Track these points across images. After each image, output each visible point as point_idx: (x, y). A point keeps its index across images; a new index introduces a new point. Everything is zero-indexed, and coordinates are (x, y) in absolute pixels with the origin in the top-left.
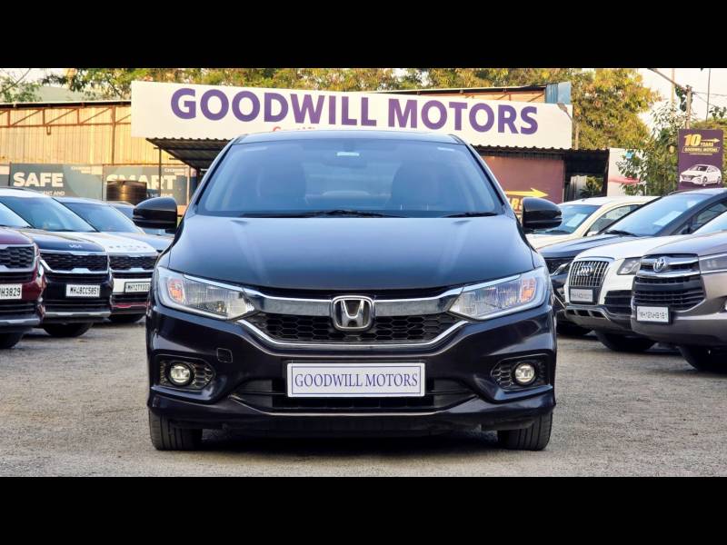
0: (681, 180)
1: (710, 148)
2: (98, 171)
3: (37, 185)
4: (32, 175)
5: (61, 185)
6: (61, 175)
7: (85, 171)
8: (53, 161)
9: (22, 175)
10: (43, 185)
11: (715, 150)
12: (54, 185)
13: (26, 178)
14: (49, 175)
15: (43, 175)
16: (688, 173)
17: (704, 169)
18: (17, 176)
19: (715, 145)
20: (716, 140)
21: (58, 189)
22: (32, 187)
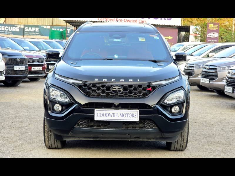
0: (208, 36)
1: (216, 28)
2: (48, 27)
3: (31, 31)
4: (30, 28)
5: (38, 31)
6: (38, 28)
7: (45, 27)
8: (36, 24)
9: (27, 28)
10: (33, 31)
11: (217, 28)
12: (36, 31)
13: (28, 29)
14: (35, 28)
15: (33, 28)
16: (210, 34)
17: (214, 33)
18: (26, 28)
19: (217, 27)
20: (217, 26)
21: (37, 32)
22: (30, 31)
